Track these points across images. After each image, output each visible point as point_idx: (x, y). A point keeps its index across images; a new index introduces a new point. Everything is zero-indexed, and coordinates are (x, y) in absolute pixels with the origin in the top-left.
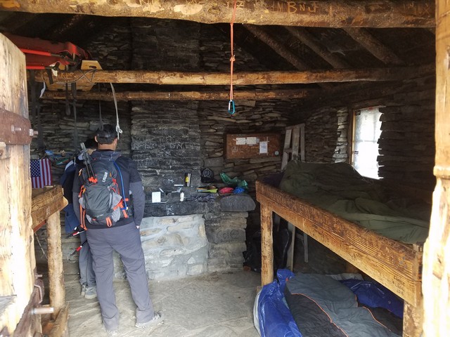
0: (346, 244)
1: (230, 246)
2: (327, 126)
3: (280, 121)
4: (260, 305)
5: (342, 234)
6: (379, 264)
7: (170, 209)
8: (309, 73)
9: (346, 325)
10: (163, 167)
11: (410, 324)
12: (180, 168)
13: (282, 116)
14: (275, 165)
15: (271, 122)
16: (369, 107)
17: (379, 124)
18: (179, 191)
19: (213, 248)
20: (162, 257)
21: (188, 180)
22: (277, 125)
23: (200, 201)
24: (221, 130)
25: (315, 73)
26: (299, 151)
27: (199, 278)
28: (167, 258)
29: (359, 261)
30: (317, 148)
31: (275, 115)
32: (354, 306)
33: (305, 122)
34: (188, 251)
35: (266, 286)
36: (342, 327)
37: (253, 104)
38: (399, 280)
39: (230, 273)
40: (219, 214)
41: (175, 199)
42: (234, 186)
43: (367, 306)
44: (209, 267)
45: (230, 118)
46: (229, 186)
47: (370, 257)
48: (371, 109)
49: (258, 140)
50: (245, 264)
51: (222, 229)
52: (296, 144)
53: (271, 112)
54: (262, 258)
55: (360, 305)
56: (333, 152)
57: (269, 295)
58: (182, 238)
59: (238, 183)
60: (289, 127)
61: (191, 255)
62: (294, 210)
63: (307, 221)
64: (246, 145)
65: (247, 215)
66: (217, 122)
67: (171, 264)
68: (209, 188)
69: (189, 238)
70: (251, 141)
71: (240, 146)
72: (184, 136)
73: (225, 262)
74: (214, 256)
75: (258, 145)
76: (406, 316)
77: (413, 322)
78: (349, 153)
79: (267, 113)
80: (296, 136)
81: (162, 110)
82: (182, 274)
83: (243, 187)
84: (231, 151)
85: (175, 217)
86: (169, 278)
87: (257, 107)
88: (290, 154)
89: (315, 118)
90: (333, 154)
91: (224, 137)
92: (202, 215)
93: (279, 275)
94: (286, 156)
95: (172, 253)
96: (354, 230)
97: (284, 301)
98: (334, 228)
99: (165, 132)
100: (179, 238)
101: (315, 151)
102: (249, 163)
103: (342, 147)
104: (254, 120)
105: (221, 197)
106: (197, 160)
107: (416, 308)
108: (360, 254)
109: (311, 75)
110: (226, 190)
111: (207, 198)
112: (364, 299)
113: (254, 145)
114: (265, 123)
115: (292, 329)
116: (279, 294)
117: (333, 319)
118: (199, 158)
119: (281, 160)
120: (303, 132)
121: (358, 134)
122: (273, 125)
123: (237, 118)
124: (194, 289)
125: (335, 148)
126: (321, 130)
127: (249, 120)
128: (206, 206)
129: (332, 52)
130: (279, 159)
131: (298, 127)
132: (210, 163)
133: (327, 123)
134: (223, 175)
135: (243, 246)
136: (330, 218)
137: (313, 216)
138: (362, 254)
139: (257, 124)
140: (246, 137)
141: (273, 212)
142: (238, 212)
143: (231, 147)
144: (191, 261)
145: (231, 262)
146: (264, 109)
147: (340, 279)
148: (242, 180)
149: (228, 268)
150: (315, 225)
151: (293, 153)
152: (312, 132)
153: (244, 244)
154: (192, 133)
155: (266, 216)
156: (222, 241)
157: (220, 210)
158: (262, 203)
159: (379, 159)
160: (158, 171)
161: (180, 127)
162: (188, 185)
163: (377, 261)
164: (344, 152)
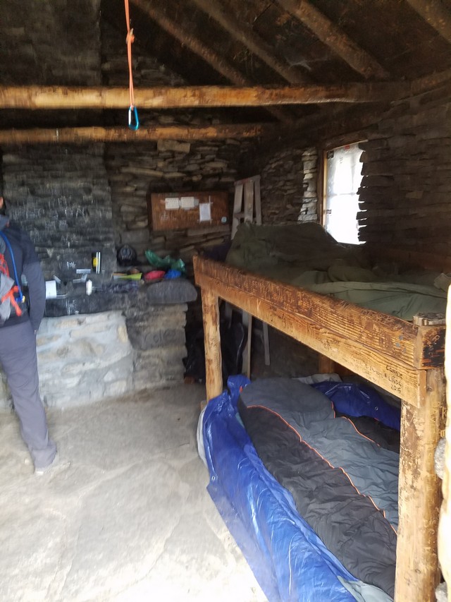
0: (315, 328)
1: (164, 353)
2: (290, 177)
3: (227, 175)
4: (206, 426)
5: (309, 314)
6: (363, 350)
7: (72, 306)
8: (261, 90)
9: (321, 443)
10: (57, 244)
11: (410, 434)
12: (83, 246)
13: (229, 167)
14: (222, 237)
15: (214, 176)
16: (345, 144)
17: (360, 166)
18: (84, 279)
19: (139, 357)
20: (64, 374)
21: (97, 262)
22: (224, 180)
23: (117, 292)
24: (142, 189)
25: (268, 89)
26: (254, 216)
27: (122, 400)
28: (73, 376)
29: (335, 350)
30: (277, 209)
31: (219, 165)
32: (331, 417)
33: (260, 174)
34: (104, 364)
35: (214, 400)
36: (315, 447)
37: (186, 148)
38: (393, 371)
39: (166, 388)
40: (146, 309)
41: (79, 291)
42: (166, 269)
43: (348, 416)
44: (136, 383)
45: (155, 170)
46: (158, 269)
47: (350, 342)
48: (347, 148)
49: (197, 201)
50: (186, 375)
51: (152, 330)
52: (249, 205)
53: (213, 160)
54: (207, 363)
55: (338, 415)
56: (298, 213)
57: (217, 412)
58: (94, 346)
59: (171, 264)
60: (239, 182)
61: (109, 368)
62: (245, 289)
63: (263, 302)
64: (180, 209)
65: (186, 308)
66: (135, 177)
67: (79, 383)
68: (129, 273)
69: (104, 346)
70: (187, 203)
71: (172, 212)
72: (85, 197)
73: (157, 374)
74: (143, 367)
75: (197, 209)
76: (404, 423)
77: (415, 429)
78: (320, 212)
79: (208, 162)
80: (249, 194)
81: (50, 158)
82: (97, 395)
83: (179, 269)
84: (158, 219)
85: (81, 317)
86: (77, 403)
87: (192, 153)
88: (242, 220)
89: (273, 166)
90: (298, 216)
91: (148, 198)
92: (121, 312)
93: (230, 384)
94: (236, 222)
95: (79, 368)
96: (327, 305)
97: (238, 417)
98: (298, 307)
99: (56, 192)
100: (89, 346)
101: (275, 214)
102: (185, 236)
103: (310, 205)
104: (190, 174)
105: (147, 285)
106: (109, 232)
107: (419, 410)
108: (336, 339)
109: (264, 93)
110: (155, 274)
111: (127, 287)
112: (344, 406)
113: (191, 210)
114: (205, 177)
115: (249, 454)
116: (231, 408)
117: (303, 436)
118: (111, 230)
119: (231, 231)
120: (258, 188)
121: (331, 185)
122: (217, 179)
123: (165, 170)
124: (115, 414)
125: (301, 207)
126: (281, 183)
127: (183, 172)
128: (126, 299)
129: (292, 64)
130: (226, 229)
131: (250, 181)
132: (129, 237)
133: (289, 172)
134: (149, 254)
135: (183, 351)
136: (294, 294)
137: (270, 294)
138: (339, 339)
139: (195, 179)
140: (179, 197)
141: (219, 298)
142: (173, 305)
143: (158, 213)
144: (109, 377)
145: (167, 374)
146: (203, 157)
147: (311, 382)
148: (177, 260)
149: (163, 382)
150: (274, 307)
151: (246, 219)
152: (270, 187)
153: (184, 348)
154: (97, 192)
155: (210, 304)
156: (152, 347)
157: (147, 304)
158: (203, 287)
159: (359, 216)
160: (50, 252)
161: (79, 184)
162: (98, 270)
163: (361, 346)
164: (313, 211)
